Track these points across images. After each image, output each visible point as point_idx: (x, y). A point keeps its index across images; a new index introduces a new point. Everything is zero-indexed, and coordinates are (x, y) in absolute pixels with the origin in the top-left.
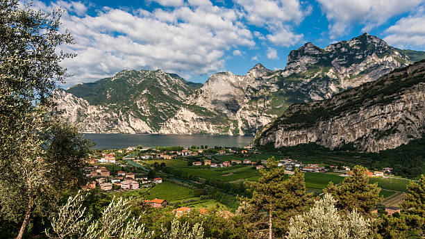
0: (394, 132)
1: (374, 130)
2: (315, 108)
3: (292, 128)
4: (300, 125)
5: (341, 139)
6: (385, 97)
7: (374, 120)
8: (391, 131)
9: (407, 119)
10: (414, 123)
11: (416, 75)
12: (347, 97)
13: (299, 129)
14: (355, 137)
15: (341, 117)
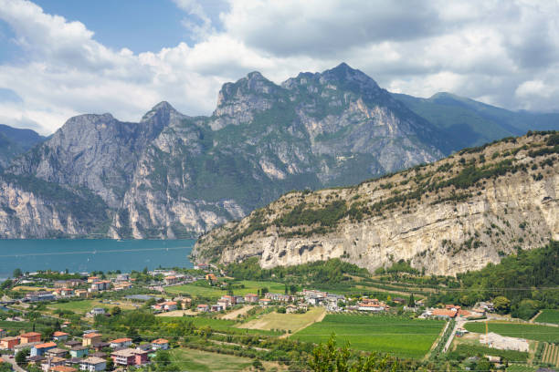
0: (476, 245)
1: (445, 242)
2: (330, 201)
3: (294, 233)
4: (308, 229)
5: (387, 255)
6: (457, 192)
7: (443, 225)
8: (472, 244)
9: (493, 226)
10: (503, 233)
11: (498, 160)
12: (389, 186)
13: (309, 235)
14: (411, 251)
15: (385, 218)
